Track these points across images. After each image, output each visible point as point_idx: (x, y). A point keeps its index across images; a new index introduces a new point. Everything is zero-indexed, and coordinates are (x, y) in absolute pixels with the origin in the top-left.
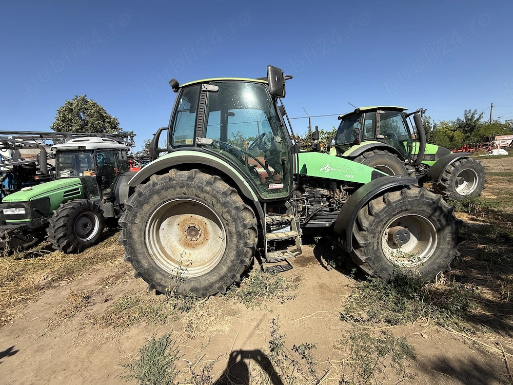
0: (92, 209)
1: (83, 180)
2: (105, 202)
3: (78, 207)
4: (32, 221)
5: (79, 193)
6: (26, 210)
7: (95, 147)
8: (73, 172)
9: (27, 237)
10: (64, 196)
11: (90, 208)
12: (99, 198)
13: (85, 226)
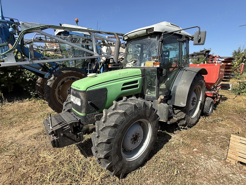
0: (148, 115)
1: (144, 71)
2: (161, 102)
3: (132, 113)
4: (85, 116)
5: (137, 86)
6: (82, 102)
7: (164, 30)
8: (136, 61)
9: (77, 136)
10: (123, 89)
11: (145, 114)
12: (155, 95)
13: (135, 138)
